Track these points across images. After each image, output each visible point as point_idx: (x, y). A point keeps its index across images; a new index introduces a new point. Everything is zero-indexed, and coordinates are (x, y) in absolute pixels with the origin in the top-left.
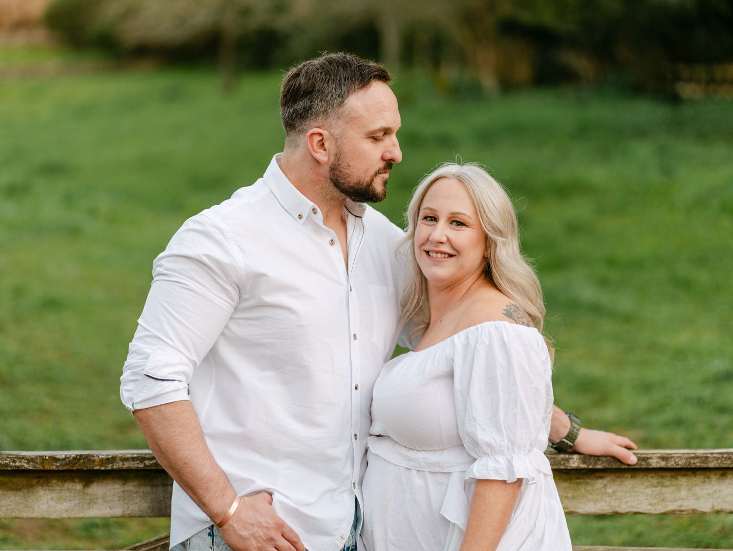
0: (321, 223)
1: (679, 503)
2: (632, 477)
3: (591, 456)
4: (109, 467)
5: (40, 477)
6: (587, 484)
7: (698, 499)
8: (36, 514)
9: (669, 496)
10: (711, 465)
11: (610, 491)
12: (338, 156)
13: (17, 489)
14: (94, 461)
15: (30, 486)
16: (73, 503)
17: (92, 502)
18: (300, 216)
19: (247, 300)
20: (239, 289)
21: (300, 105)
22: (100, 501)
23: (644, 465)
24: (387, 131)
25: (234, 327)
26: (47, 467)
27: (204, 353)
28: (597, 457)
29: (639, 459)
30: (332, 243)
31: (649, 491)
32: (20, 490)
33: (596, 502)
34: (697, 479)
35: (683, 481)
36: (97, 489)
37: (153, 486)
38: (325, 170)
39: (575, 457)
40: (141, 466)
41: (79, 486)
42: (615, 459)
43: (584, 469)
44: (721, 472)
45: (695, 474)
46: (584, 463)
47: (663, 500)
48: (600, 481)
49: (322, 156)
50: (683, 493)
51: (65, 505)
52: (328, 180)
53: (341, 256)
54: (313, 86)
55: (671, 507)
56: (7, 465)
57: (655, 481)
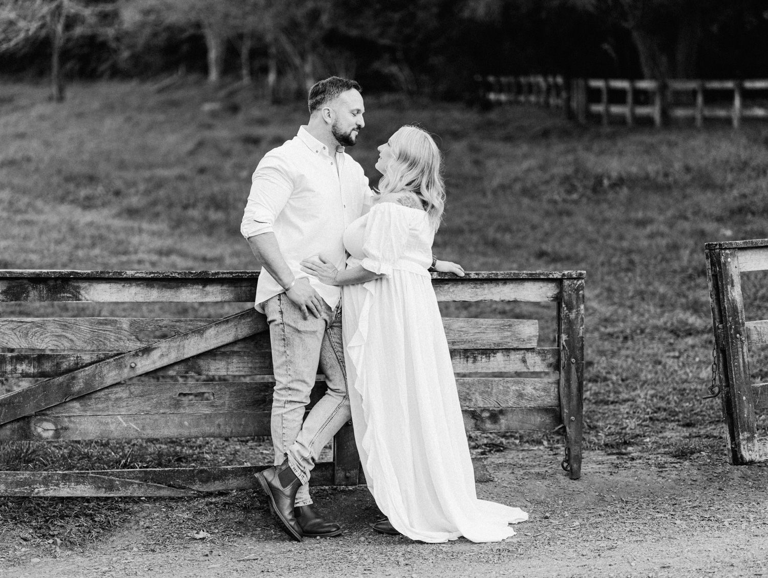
0: (327, 154)
1: (484, 296)
2: (462, 284)
3: (442, 273)
4: (216, 277)
5: (183, 282)
6: (441, 287)
7: (493, 294)
8: (180, 300)
9: (479, 293)
10: (499, 277)
11: (451, 290)
12: (336, 121)
13: (171, 288)
14: (209, 274)
15: (178, 287)
16: (198, 295)
17: (207, 294)
18: (317, 152)
19: (297, 189)
20: (294, 182)
21: (319, 98)
22: (211, 294)
23: (468, 277)
24: (358, 111)
25: (291, 202)
26: (187, 277)
27: (279, 212)
28: (446, 273)
29: (466, 274)
30: (332, 164)
31: (470, 290)
32: (173, 288)
33: (445, 296)
34: (492, 285)
35: (486, 286)
36: (209, 288)
37: (235, 287)
38: (330, 128)
39: (435, 273)
40: (231, 276)
41: (201, 287)
42: (454, 274)
43: (439, 279)
44: (503, 282)
45: (491, 283)
46: (439, 276)
47: (477, 295)
48: (447, 285)
49: (328, 120)
50: (486, 291)
51: (195, 296)
52: (331, 133)
53: (336, 168)
54: (325, 89)
55: (480, 298)
56: (168, 275)
57: (472, 286)
